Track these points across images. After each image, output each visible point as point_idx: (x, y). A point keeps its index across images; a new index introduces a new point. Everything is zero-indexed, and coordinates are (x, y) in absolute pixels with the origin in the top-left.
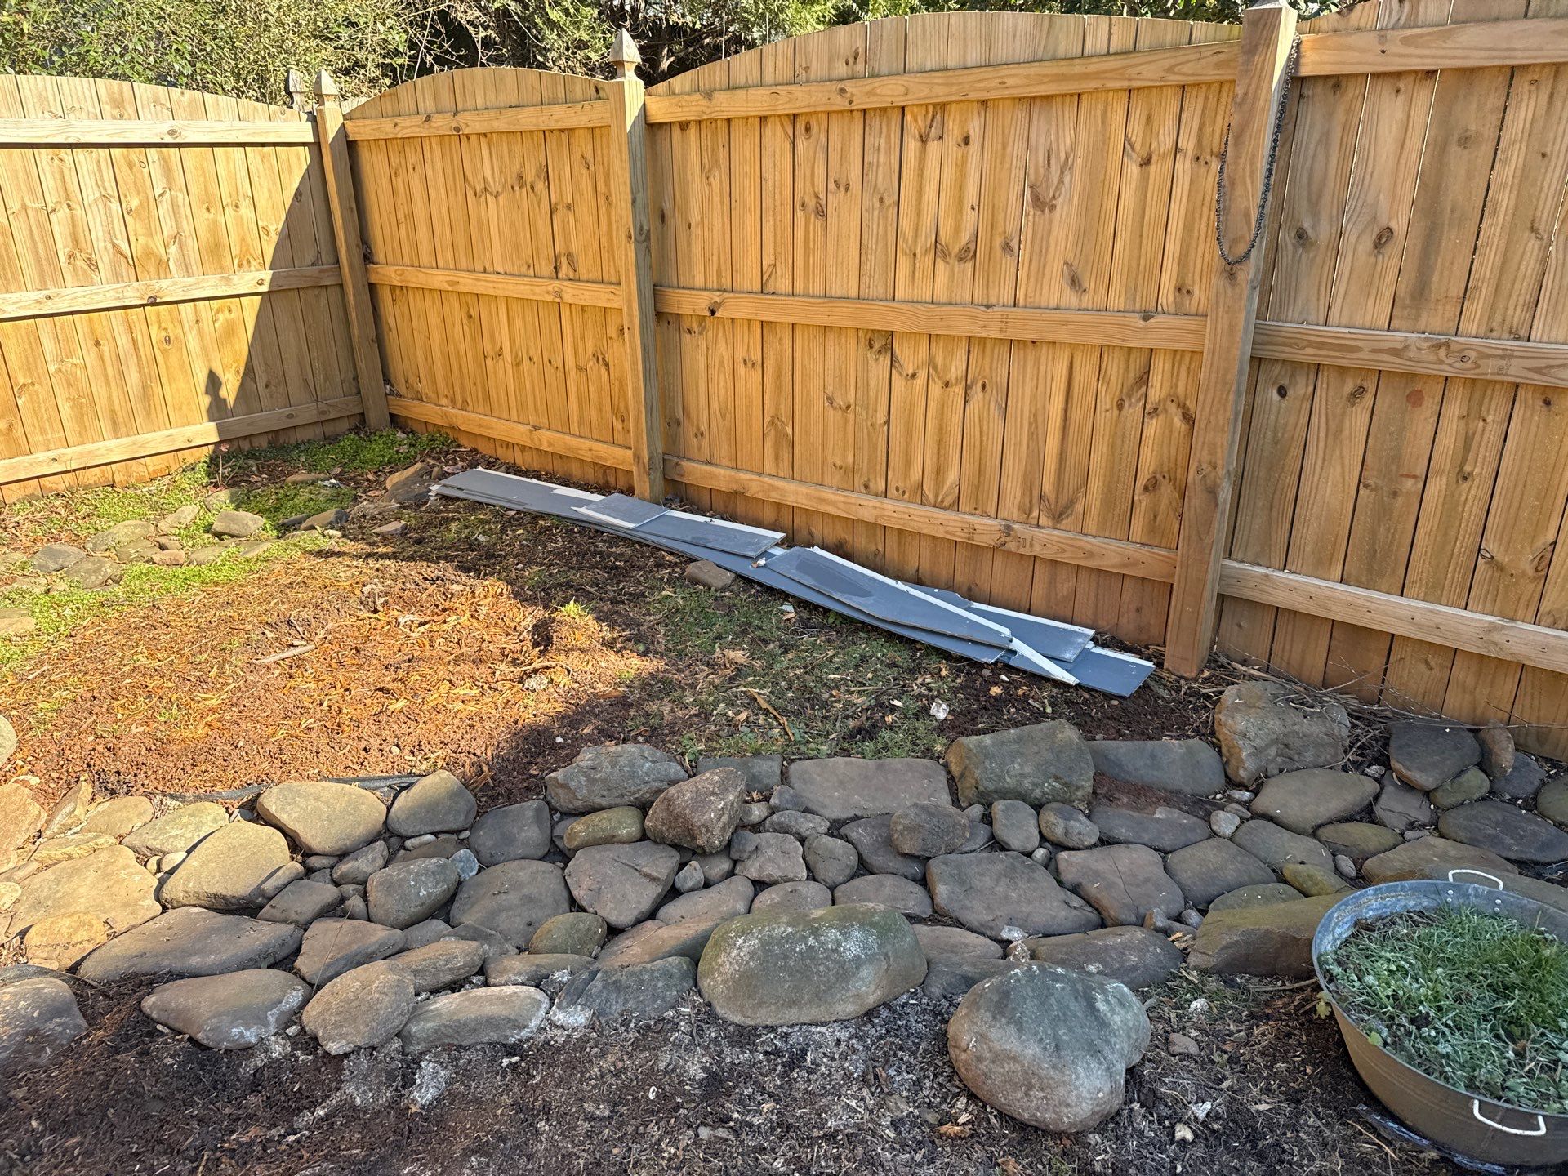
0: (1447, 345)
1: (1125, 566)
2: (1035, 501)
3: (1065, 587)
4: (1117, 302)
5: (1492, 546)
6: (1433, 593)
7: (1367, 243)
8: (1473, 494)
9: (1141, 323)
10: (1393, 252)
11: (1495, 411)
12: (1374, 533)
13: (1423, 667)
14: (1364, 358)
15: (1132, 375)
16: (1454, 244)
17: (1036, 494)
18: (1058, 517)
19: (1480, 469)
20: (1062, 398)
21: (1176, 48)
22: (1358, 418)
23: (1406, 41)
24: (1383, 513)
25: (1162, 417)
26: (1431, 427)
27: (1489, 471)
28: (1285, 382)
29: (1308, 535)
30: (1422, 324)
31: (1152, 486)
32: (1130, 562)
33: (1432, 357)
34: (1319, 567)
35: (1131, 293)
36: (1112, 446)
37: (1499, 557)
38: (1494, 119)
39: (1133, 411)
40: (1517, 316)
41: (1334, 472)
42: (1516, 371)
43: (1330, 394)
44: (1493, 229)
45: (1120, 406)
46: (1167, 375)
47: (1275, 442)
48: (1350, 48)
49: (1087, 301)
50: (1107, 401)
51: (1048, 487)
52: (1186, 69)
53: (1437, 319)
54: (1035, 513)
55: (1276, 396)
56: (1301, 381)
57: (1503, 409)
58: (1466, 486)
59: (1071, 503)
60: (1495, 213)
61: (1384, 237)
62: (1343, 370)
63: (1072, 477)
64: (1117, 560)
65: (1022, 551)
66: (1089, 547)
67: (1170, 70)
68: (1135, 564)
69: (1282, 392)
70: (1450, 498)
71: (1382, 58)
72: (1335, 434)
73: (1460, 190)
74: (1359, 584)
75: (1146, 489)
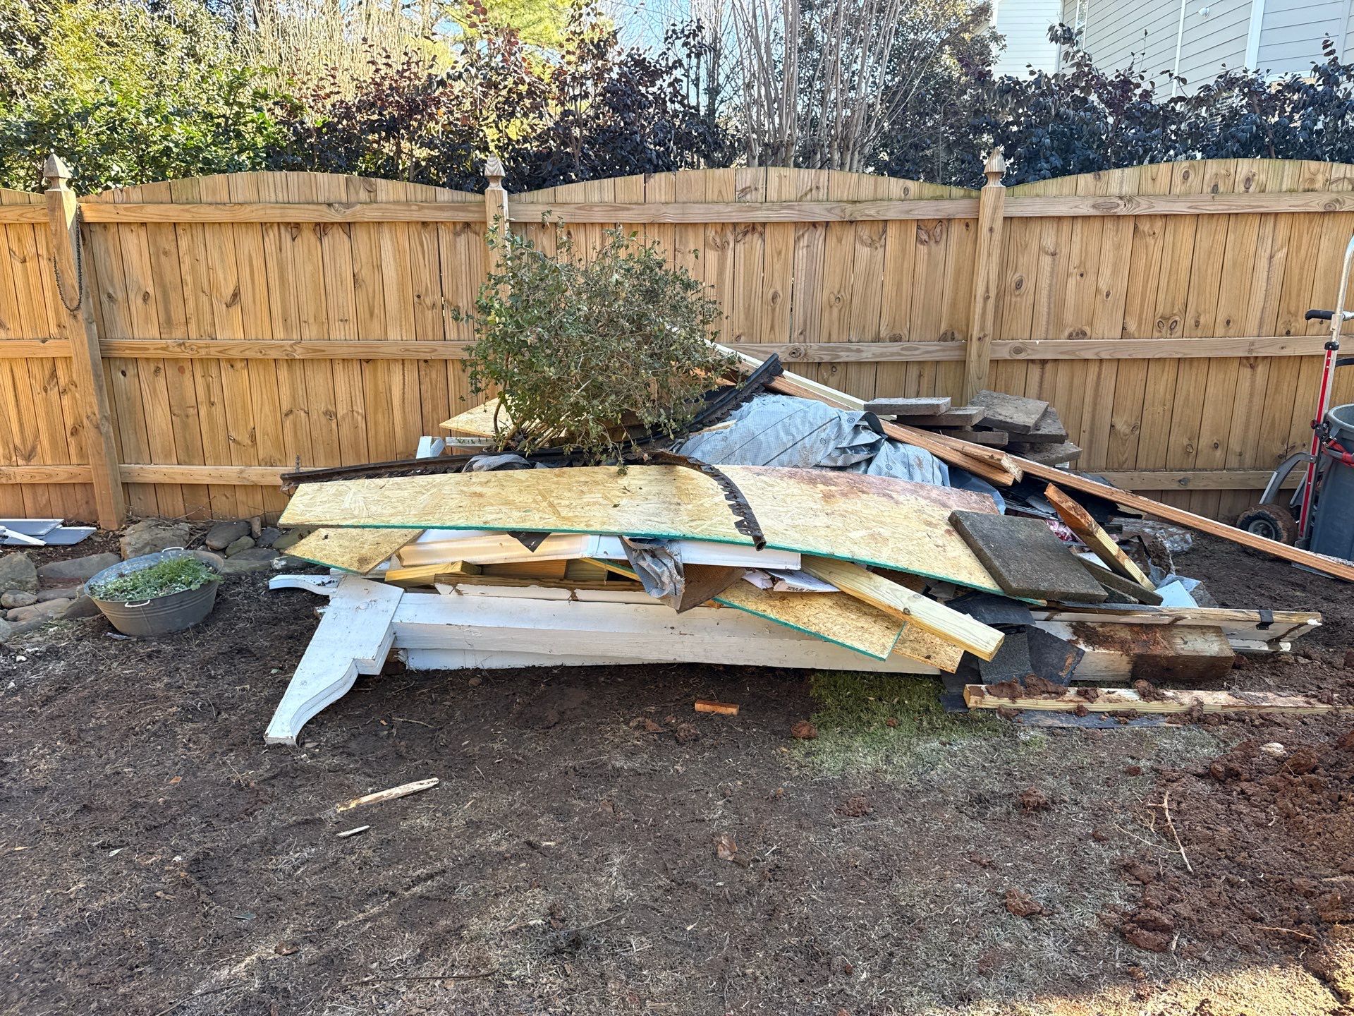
0: (184, 344)
1: (70, 478)
2: (12, 451)
3: (43, 500)
4: (28, 334)
5: (233, 434)
6: (217, 462)
7: (140, 301)
8: (218, 410)
9: (42, 344)
10: (152, 302)
11: (214, 371)
12: (185, 438)
13: (224, 498)
14: (151, 353)
15: (47, 372)
16: (175, 298)
17: (11, 446)
18: (28, 458)
19: (216, 399)
20: (12, 389)
21: (22, 205)
22: (161, 383)
23: (125, 209)
24: (185, 426)
25: (69, 394)
26: (192, 382)
27: (220, 400)
28: (124, 368)
29: (157, 443)
30: (174, 336)
31: (75, 432)
32: (73, 476)
33: (179, 350)
34: (167, 458)
35: (34, 329)
36: (47, 413)
37: (237, 438)
38: (174, 244)
39: (54, 394)
40: (209, 329)
41: (159, 411)
42: (214, 353)
43: (145, 372)
44: (188, 290)
45: (46, 391)
46: (66, 371)
47: (128, 399)
48: (103, 211)
49: (11, 335)
50: (38, 388)
51: (18, 441)
52: (29, 215)
53: (179, 333)
54: (14, 458)
55: (122, 377)
56: (130, 367)
57: (217, 372)
58: (214, 408)
59: (34, 449)
60: (187, 285)
61: (146, 297)
62: (147, 359)
63: (30, 436)
64: (66, 476)
65: (10, 482)
66: (47, 471)
67: (21, 215)
68: (76, 476)
69: (124, 374)
70: (209, 414)
71: (118, 216)
72: (154, 392)
73: (170, 276)
74: (186, 464)
75: (72, 434)
